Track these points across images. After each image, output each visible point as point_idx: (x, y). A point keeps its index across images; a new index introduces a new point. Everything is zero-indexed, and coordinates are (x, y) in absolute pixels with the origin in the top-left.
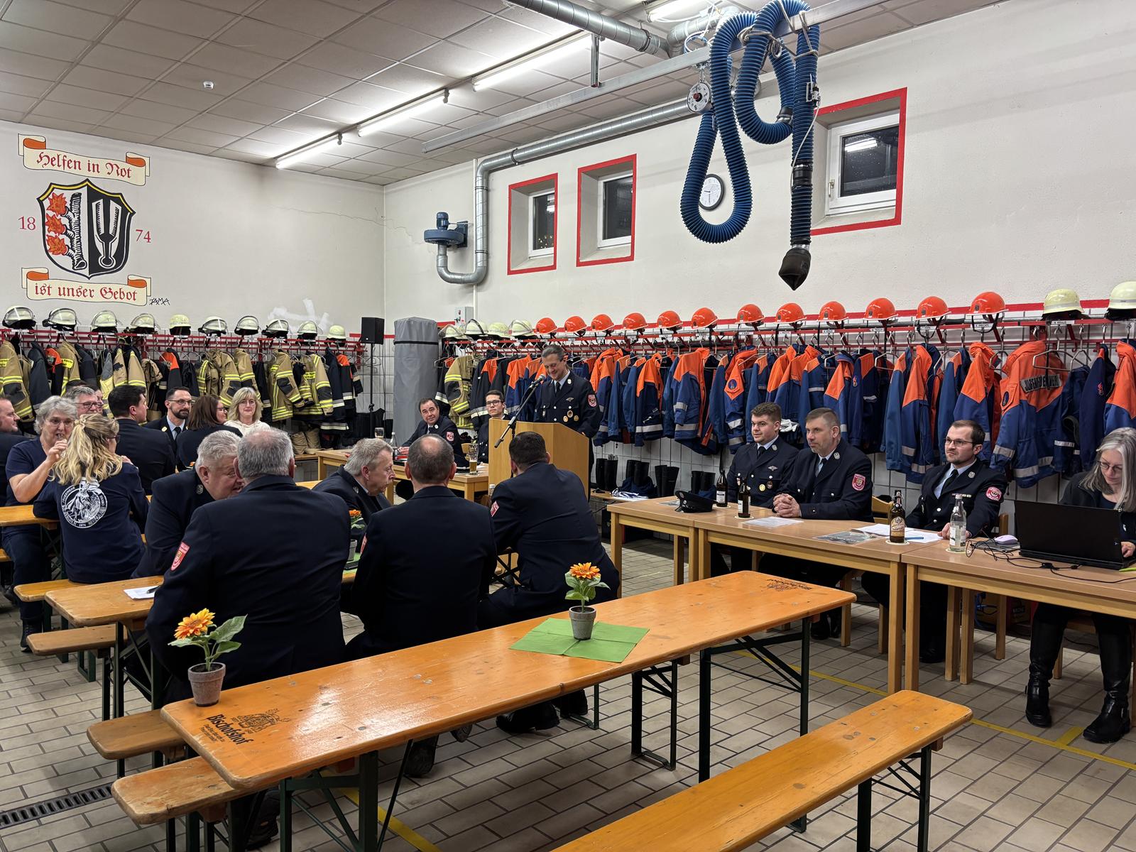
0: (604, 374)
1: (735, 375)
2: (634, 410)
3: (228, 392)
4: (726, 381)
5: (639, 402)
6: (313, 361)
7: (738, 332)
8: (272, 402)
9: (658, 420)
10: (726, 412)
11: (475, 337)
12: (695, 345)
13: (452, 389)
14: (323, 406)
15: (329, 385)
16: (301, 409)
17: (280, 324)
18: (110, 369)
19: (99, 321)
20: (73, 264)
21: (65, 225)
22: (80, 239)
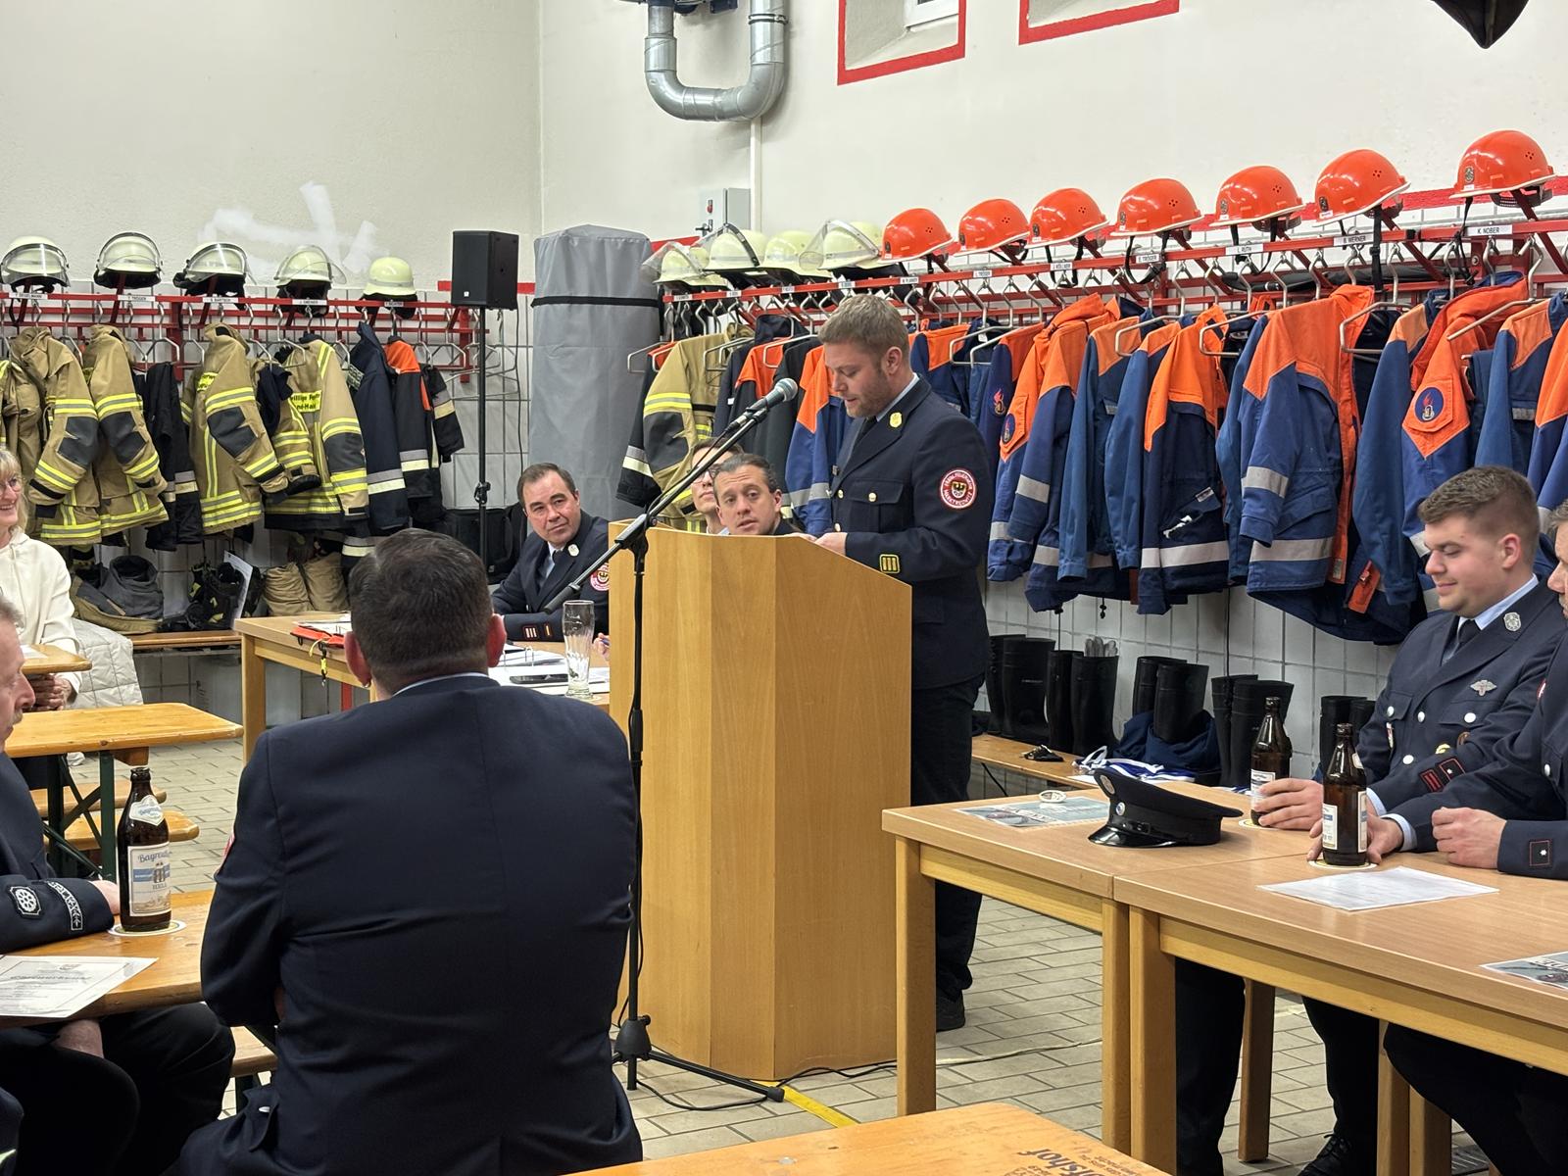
0: (1053, 381)
1: (1440, 373)
2: (1137, 497)
3: (61, 450)
4: (1414, 393)
5: (1150, 467)
6: (315, 359)
7: (1465, 228)
8: (200, 478)
9: (1211, 527)
10: (1406, 499)
11: (737, 278)
12: (1332, 279)
13: (662, 436)
14: (339, 490)
15: (357, 430)
16: (279, 495)
17: (221, 255)
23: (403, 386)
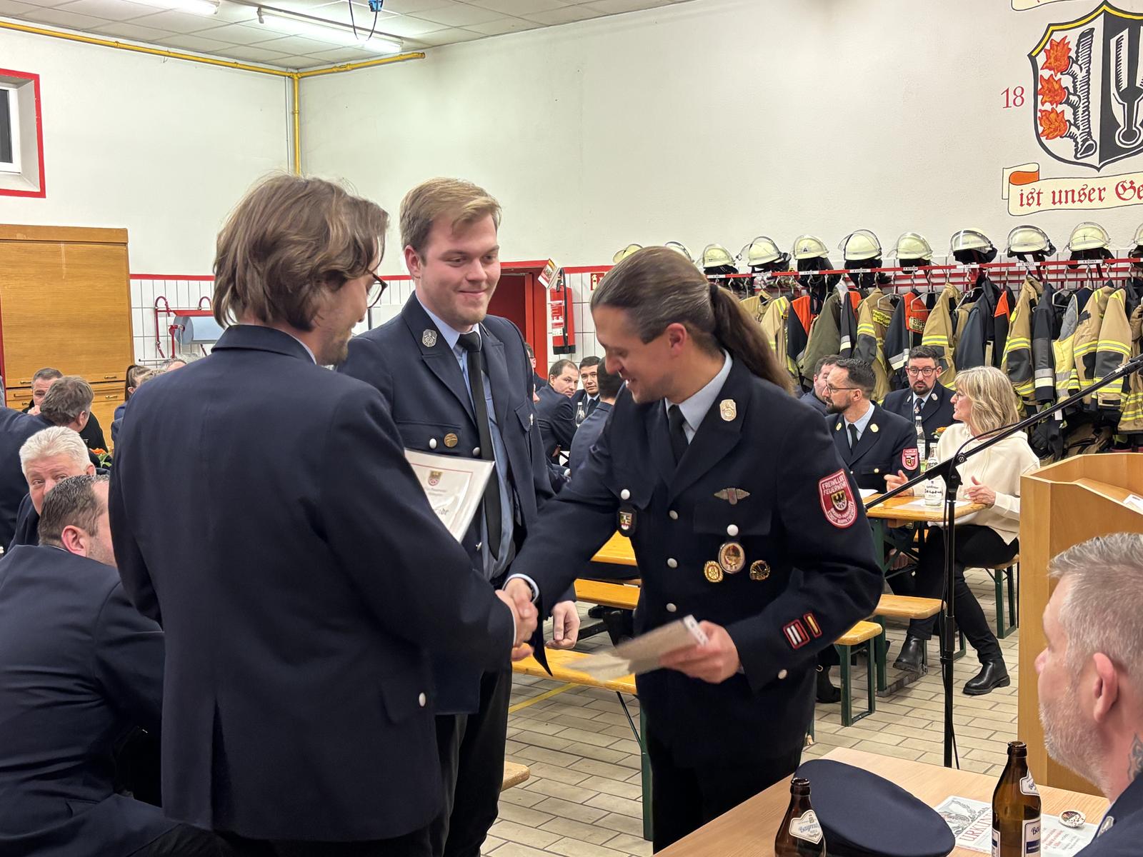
18: (1072, 322)
19: (1074, 242)
20: (1076, 150)
21: (1067, 88)
22: (1088, 106)
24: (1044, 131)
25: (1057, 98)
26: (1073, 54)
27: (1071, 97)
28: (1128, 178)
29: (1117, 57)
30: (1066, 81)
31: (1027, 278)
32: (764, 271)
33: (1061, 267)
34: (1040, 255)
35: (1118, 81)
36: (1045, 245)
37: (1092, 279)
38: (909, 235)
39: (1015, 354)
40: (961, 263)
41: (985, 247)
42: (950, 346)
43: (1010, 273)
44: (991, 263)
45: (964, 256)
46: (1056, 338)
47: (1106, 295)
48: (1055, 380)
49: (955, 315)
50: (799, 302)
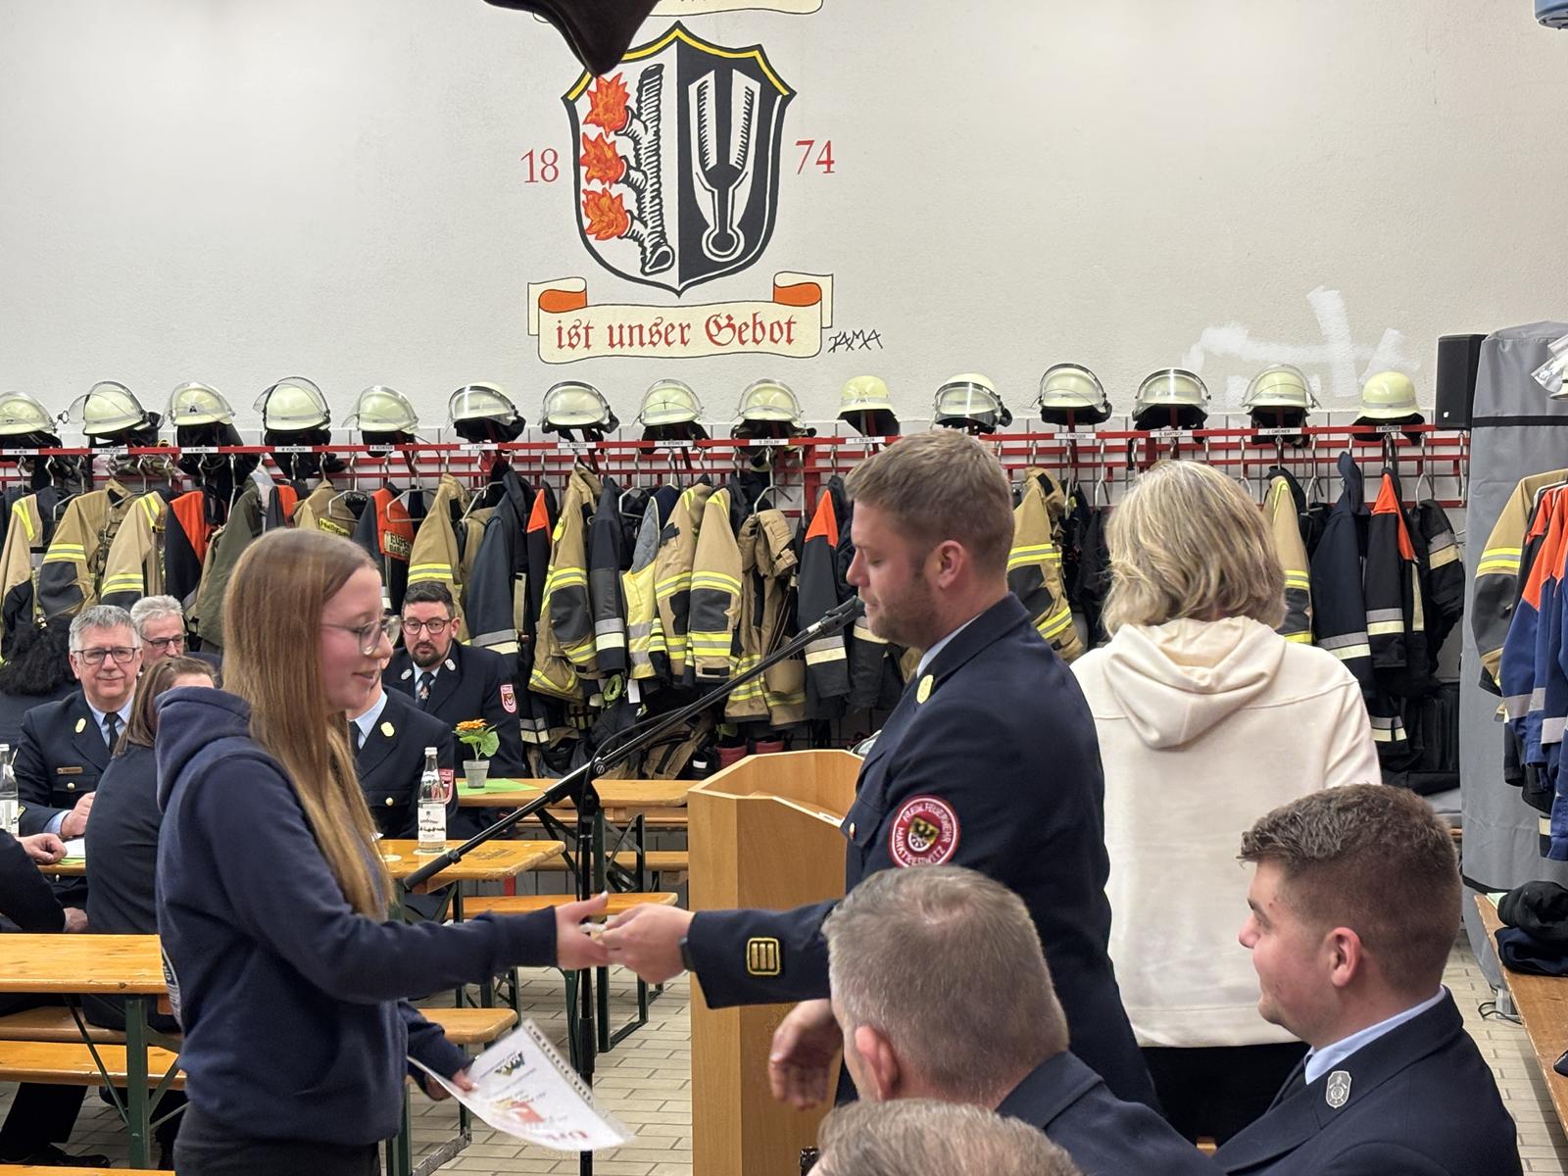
13: (1493, 606)
15: (1306, 585)
17: (1172, 383)
18: (651, 541)
19: (648, 411)
20: (643, 260)
21: (625, 157)
22: (658, 190)
23: (1375, 530)
24: (591, 225)
25: (611, 173)
26: (632, 103)
27: (632, 172)
28: (724, 310)
29: (700, 115)
30: (625, 146)
31: (576, 467)
32: (115, 444)
33: (626, 451)
34: (595, 430)
35: (703, 154)
36: (601, 415)
37: (677, 472)
38: (377, 389)
39: (563, 595)
40: (467, 441)
41: (506, 415)
42: (456, 582)
43: (549, 460)
44: (515, 442)
45: (472, 429)
46: (626, 568)
47: (700, 499)
48: (627, 639)
49: (461, 529)
50: (185, 502)
